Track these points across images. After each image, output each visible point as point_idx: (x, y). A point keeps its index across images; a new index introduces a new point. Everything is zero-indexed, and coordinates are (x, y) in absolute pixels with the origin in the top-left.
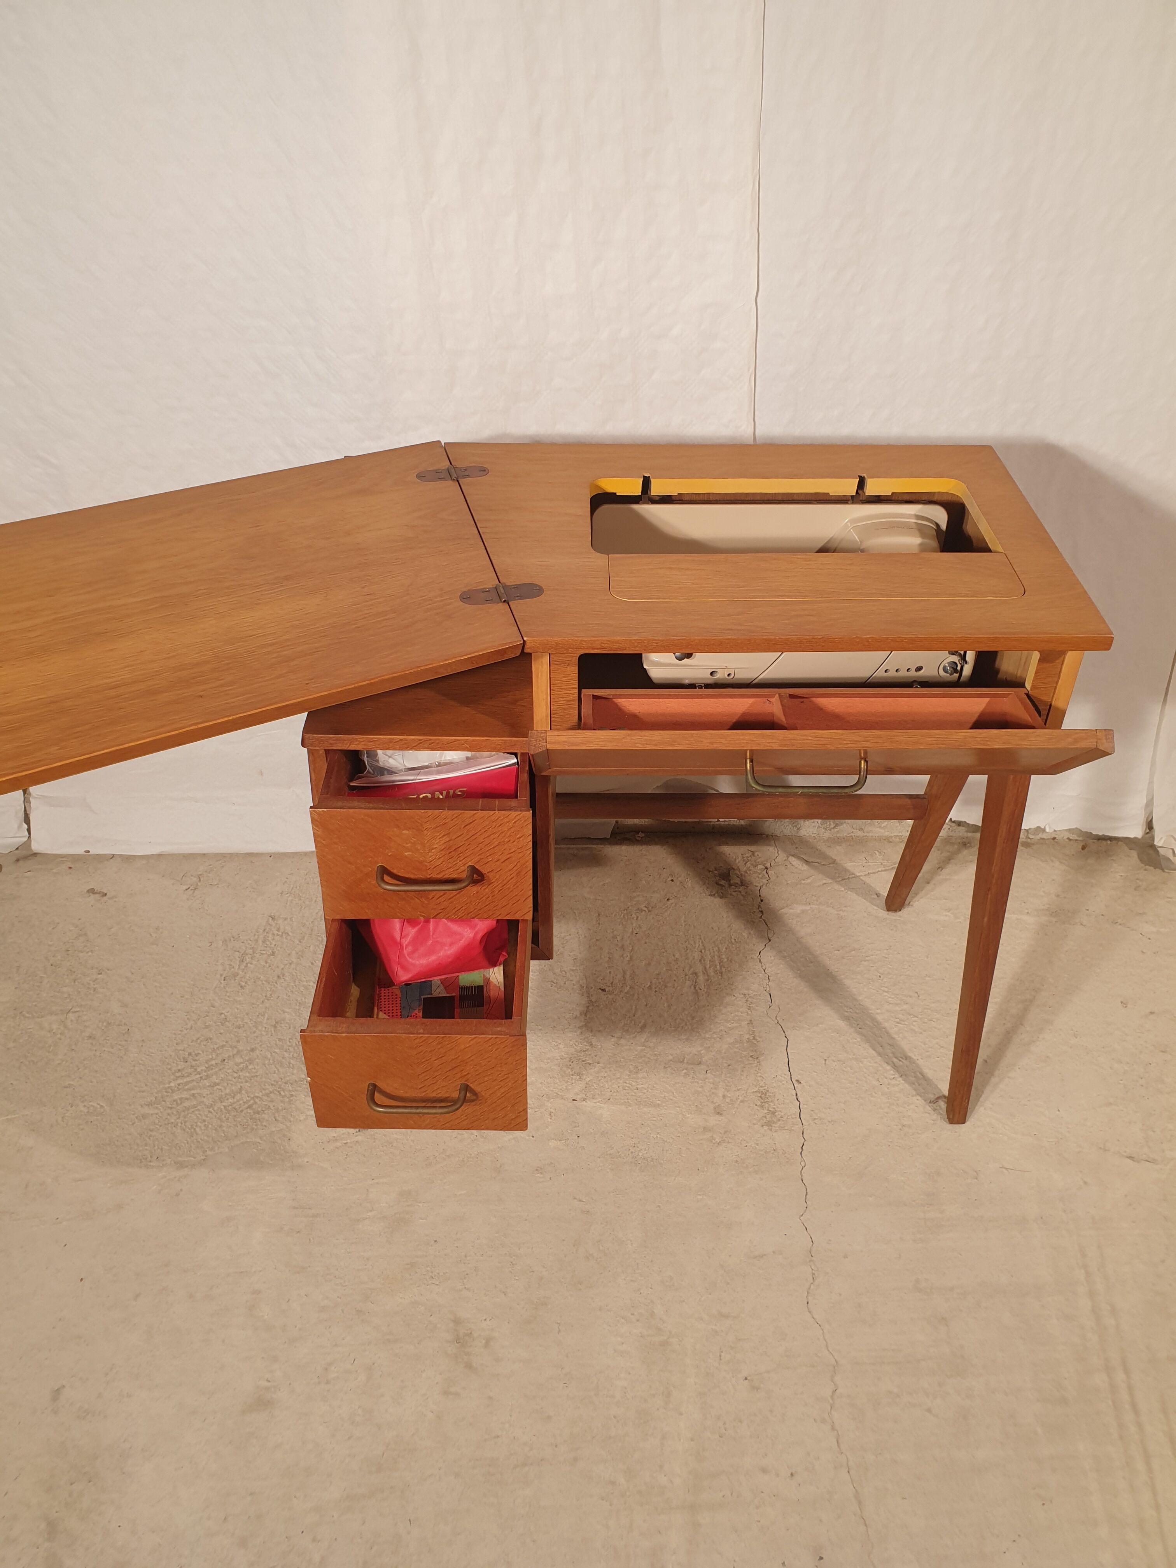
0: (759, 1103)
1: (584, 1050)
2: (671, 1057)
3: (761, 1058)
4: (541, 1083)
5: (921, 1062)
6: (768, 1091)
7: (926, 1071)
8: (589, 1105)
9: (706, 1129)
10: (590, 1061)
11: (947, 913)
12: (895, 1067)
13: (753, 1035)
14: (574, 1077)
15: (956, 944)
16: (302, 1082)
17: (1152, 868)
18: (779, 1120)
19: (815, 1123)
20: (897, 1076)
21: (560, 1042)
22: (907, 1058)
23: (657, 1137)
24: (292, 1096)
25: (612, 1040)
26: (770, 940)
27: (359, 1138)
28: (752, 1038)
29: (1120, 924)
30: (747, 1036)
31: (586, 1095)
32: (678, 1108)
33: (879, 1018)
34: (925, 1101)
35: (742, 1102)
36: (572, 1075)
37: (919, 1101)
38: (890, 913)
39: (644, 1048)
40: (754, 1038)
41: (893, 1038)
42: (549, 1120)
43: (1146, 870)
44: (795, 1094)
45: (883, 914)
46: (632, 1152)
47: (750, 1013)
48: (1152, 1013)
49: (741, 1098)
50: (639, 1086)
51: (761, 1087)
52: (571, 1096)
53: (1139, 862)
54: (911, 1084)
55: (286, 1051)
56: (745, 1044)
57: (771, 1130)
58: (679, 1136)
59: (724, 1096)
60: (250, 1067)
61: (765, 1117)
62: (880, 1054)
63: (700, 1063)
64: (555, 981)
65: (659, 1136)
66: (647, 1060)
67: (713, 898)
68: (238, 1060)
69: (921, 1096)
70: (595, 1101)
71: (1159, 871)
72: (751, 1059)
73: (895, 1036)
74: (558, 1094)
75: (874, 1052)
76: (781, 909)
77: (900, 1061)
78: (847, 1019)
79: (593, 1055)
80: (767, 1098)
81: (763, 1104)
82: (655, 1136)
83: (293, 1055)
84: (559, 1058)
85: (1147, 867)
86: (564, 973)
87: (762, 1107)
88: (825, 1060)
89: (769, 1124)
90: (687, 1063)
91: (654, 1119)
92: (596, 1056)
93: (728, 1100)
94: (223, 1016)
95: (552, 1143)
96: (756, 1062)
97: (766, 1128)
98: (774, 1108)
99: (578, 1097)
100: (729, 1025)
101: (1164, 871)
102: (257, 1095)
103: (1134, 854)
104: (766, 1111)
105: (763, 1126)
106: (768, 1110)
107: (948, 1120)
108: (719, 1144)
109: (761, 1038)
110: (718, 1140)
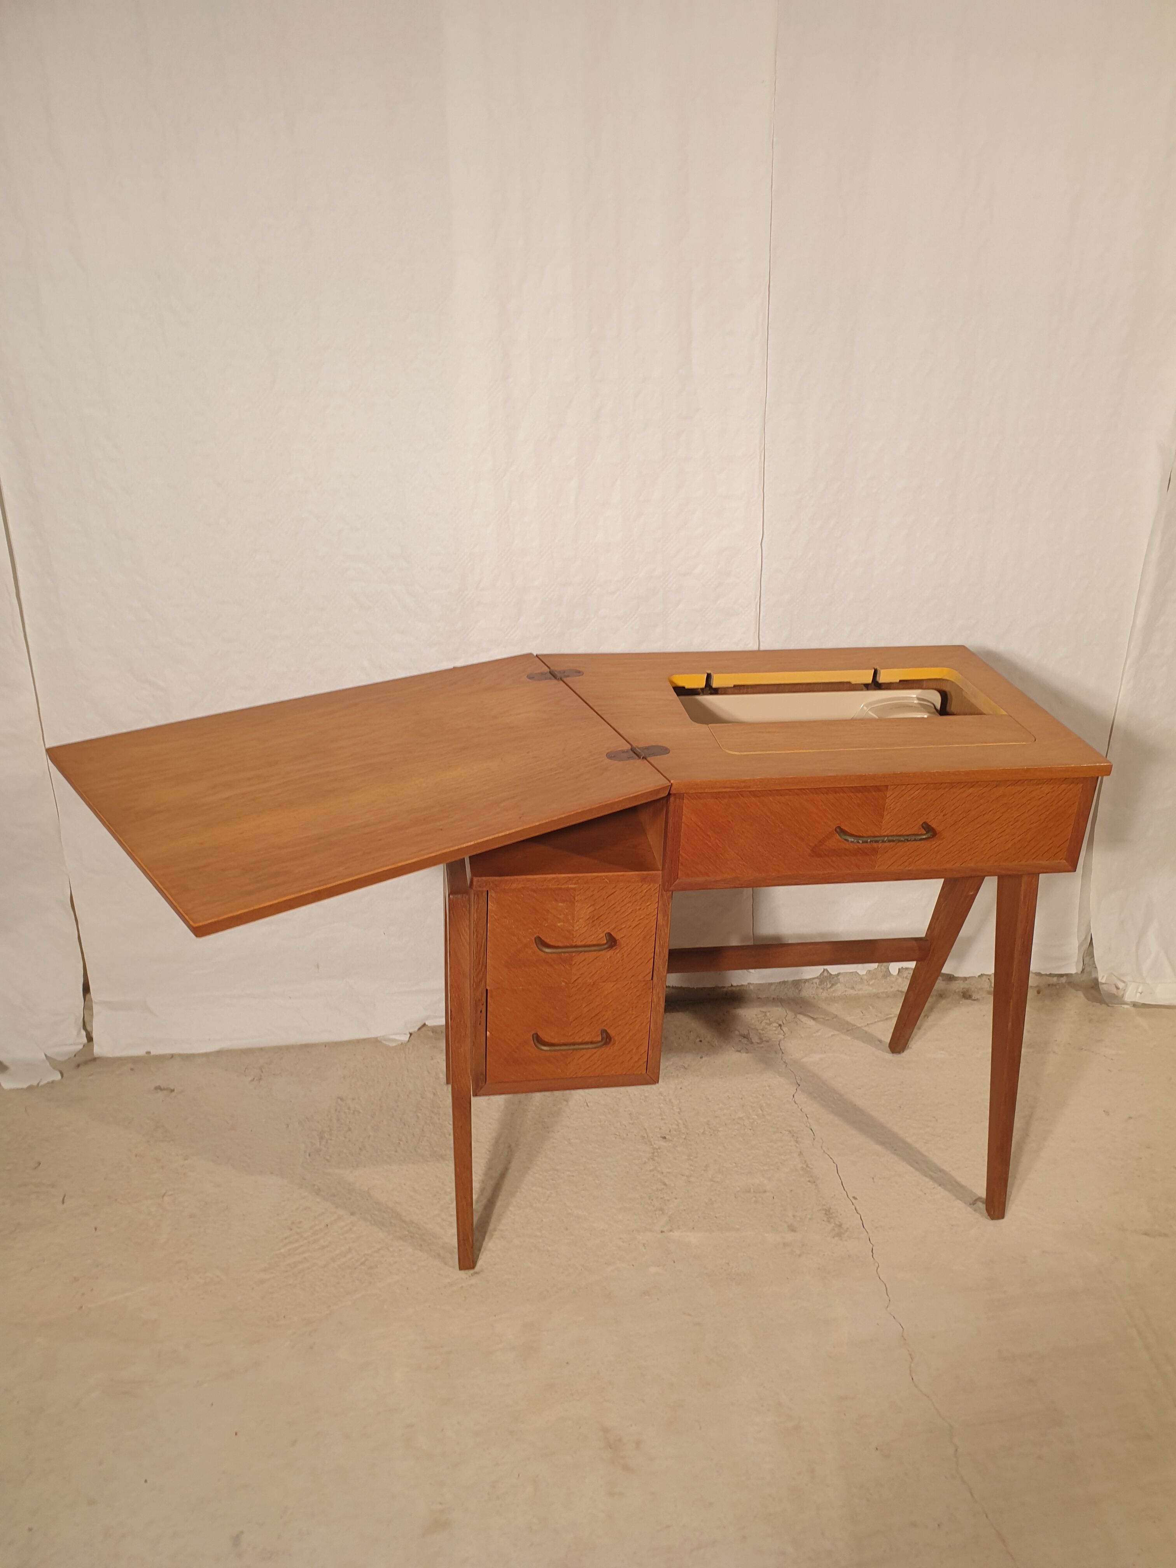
0: (825, 1219)
2: (739, 1189)
4: (628, 1220)
5: (953, 1173)
6: (831, 1208)
7: (959, 1179)
8: (676, 1234)
9: (785, 1245)
10: (668, 1198)
11: (942, 1052)
12: (932, 1178)
13: (805, 1163)
14: (657, 1212)
15: (956, 1076)
17: (1098, 1004)
18: (846, 1231)
19: (878, 1230)
20: (936, 1185)
22: (941, 1170)
23: (744, 1255)
24: (400, 1250)
26: (799, 1085)
28: (805, 1166)
29: (1085, 1050)
31: (671, 1227)
32: (756, 1230)
33: (909, 1140)
34: (965, 1203)
35: (810, 1219)
36: (655, 1210)
37: (959, 1204)
38: (895, 1055)
40: (807, 1166)
41: (924, 1156)
42: (644, 1250)
43: (1093, 1006)
44: (854, 1208)
45: (889, 1056)
46: (725, 1270)
47: (797, 1145)
48: (1130, 1118)
49: (809, 1216)
50: (717, 1215)
51: (824, 1205)
52: (658, 1228)
53: (1086, 1000)
54: (950, 1191)
55: (384, 1212)
56: (801, 1172)
57: (841, 1240)
58: (763, 1253)
59: (794, 1216)
60: (355, 1228)
61: (834, 1230)
62: (917, 1170)
63: (765, 1192)
64: (617, 1134)
67: (739, 1054)
68: (341, 1224)
69: (961, 1200)
70: (681, 1231)
71: (1104, 1006)
72: (809, 1183)
73: (926, 1154)
74: (647, 1228)
75: (912, 1168)
76: (802, 1059)
77: (935, 1173)
78: (882, 1143)
79: (669, 1192)
80: (832, 1214)
81: (830, 1219)
83: (392, 1216)
85: (1095, 1003)
86: (624, 1126)
87: (829, 1221)
88: (873, 1178)
89: (839, 1235)
90: (754, 1192)
91: (737, 1241)
92: (672, 1192)
93: (798, 1219)
94: (316, 1187)
95: (652, 1270)
96: (814, 1185)
97: (836, 1238)
98: (840, 1222)
99: (665, 1229)
100: (783, 1157)
101: (1108, 1006)
102: (366, 1252)
103: (1080, 994)
104: (833, 1225)
105: (833, 1237)
106: (835, 1224)
107: (989, 1217)
108: (800, 1256)
109: (812, 1165)
110: (798, 1252)
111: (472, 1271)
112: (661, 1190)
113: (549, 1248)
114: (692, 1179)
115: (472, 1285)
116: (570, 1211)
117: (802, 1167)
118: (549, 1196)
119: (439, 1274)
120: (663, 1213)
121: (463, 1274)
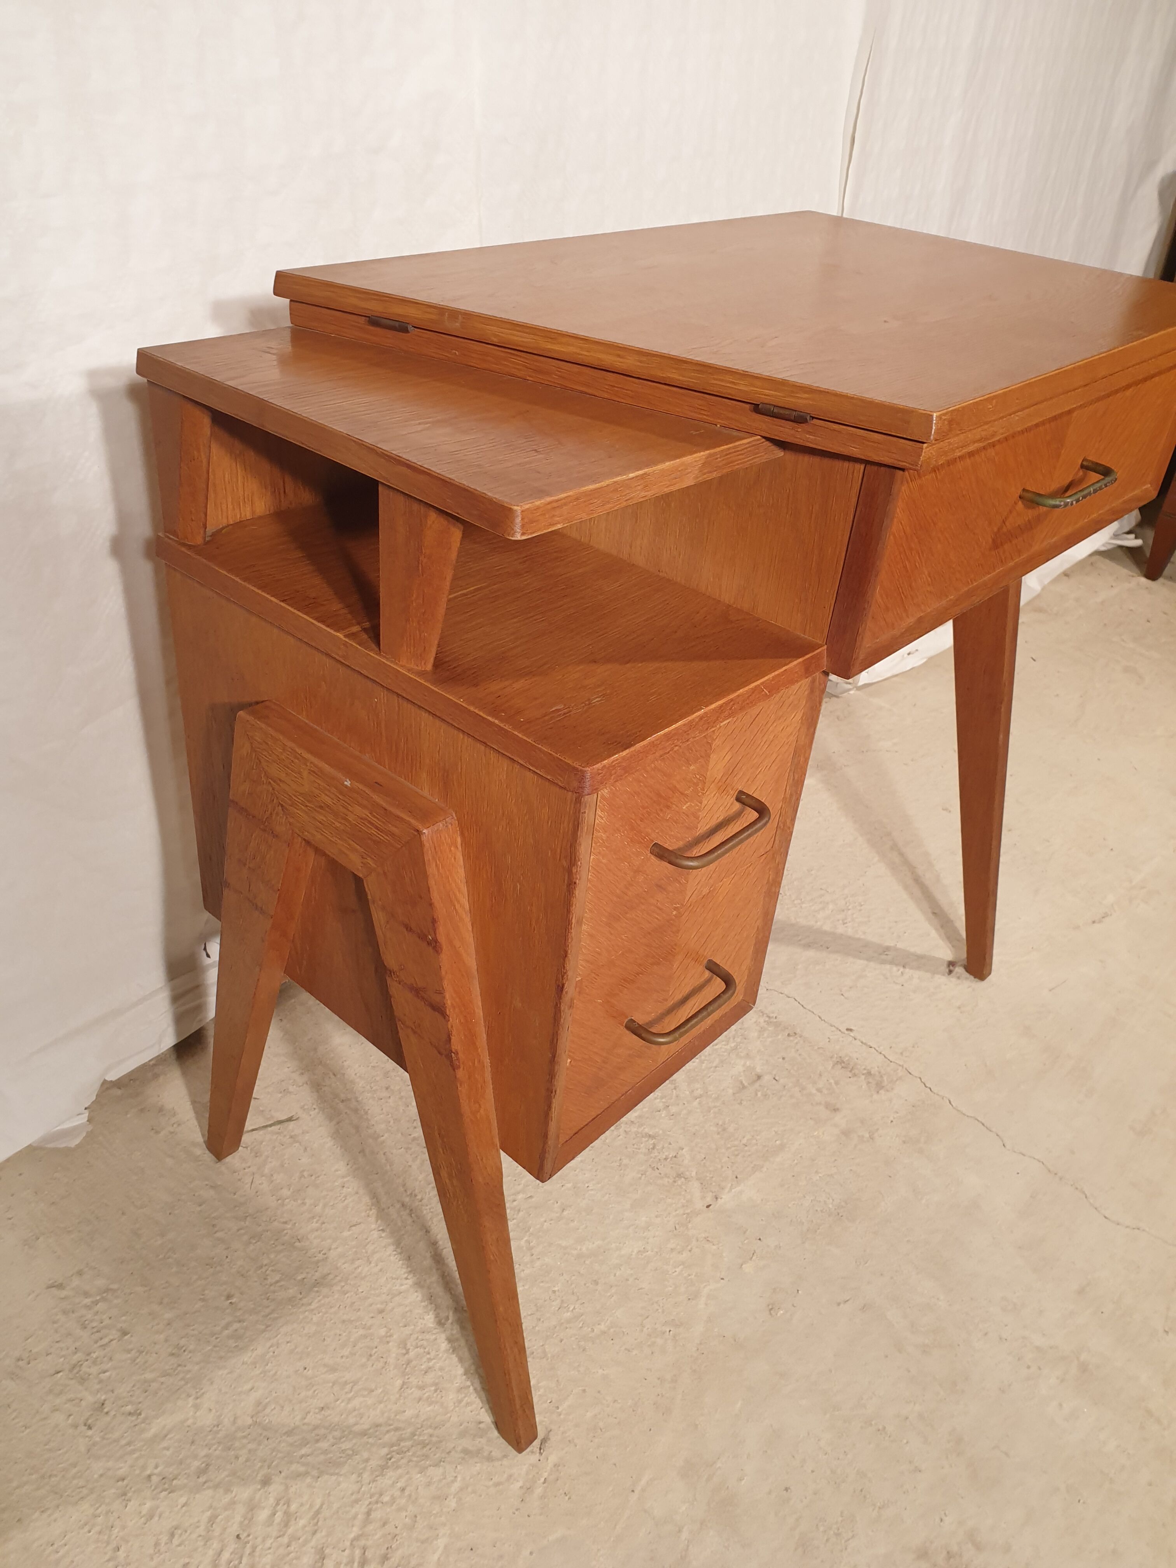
0: (849, 1074)
1: (651, 1147)
2: (730, 1091)
3: (798, 1031)
4: (657, 1217)
5: (899, 946)
6: (841, 1057)
7: (912, 950)
8: (726, 1198)
9: (846, 1134)
12: (891, 963)
13: (765, 1015)
14: (678, 1183)
16: (393, 1460)
18: (881, 1077)
19: (906, 1057)
20: (902, 969)
21: (619, 1158)
22: (888, 948)
23: (820, 1177)
24: (403, 1490)
25: (663, 1115)
27: (553, 1459)
28: (767, 1019)
29: (867, 751)
30: (762, 1020)
31: (711, 1191)
32: (800, 1134)
33: (827, 930)
35: (837, 1083)
36: (675, 1182)
39: (698, 1100)
40: (769, 1017)
41: (859, 939)
42: (714, 1247)
44: (861, 1043)
46: (822, 1211)
49: (832, 1081)
50: (744, 1141)
51: (832, 1057)
52: (699, 1205)
54: (918, 968)
55: (317, 1441)
57: (888, 1091)
58: (836, 1160)
59: (818, 1091)
60: (293, 1507)
61: (869, 1082)
62: (869, 960)
63: (759, 1077)
65: (820, 1175)
66: (716, 1110)
68: (263, 1515)
70: (727, 1190)
72: (792, 1039)
73: (858, 936)
74: (688, 1214)
75: (863, 961)
77: (887, 954)
78: (808, 946)
79: (666, 1145)
80: (848, 1064)
81: (853, 1072)
82: (818, 1178)
83: (334, 1438)
84: (640, 1175)
87: (855, 1075)
88: (842, 995)
89: (880, 1086)
90: (748, 1084)
91: (796, 1162)
92: (670, 1144)
93: (825, 1091)
94: (155, 1479)
95: (748, 1268)
96: (799, 1038)
97: (882, 1092)
98: (865, 1069)
99: (709, 1200)
102: (352, 1536)
104: (863, 1077)
105: (878, 1092)
106: (863, 1074)
107: (976, 979)
108: (872, 1138)
109: (773, 1013)
110: (867, 1135)
111: (536, 1443)
112: (653, 1148)
113: (603, 1327)
114: (673, 1109)
115: (556, 1465)
116: (575, 1252)
117: (765, 1021)
118: (530, 1249)
119: (497, 1484)
120: (686, 1179)
121: (530, 1456)
